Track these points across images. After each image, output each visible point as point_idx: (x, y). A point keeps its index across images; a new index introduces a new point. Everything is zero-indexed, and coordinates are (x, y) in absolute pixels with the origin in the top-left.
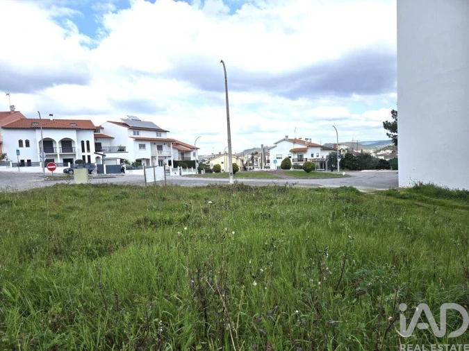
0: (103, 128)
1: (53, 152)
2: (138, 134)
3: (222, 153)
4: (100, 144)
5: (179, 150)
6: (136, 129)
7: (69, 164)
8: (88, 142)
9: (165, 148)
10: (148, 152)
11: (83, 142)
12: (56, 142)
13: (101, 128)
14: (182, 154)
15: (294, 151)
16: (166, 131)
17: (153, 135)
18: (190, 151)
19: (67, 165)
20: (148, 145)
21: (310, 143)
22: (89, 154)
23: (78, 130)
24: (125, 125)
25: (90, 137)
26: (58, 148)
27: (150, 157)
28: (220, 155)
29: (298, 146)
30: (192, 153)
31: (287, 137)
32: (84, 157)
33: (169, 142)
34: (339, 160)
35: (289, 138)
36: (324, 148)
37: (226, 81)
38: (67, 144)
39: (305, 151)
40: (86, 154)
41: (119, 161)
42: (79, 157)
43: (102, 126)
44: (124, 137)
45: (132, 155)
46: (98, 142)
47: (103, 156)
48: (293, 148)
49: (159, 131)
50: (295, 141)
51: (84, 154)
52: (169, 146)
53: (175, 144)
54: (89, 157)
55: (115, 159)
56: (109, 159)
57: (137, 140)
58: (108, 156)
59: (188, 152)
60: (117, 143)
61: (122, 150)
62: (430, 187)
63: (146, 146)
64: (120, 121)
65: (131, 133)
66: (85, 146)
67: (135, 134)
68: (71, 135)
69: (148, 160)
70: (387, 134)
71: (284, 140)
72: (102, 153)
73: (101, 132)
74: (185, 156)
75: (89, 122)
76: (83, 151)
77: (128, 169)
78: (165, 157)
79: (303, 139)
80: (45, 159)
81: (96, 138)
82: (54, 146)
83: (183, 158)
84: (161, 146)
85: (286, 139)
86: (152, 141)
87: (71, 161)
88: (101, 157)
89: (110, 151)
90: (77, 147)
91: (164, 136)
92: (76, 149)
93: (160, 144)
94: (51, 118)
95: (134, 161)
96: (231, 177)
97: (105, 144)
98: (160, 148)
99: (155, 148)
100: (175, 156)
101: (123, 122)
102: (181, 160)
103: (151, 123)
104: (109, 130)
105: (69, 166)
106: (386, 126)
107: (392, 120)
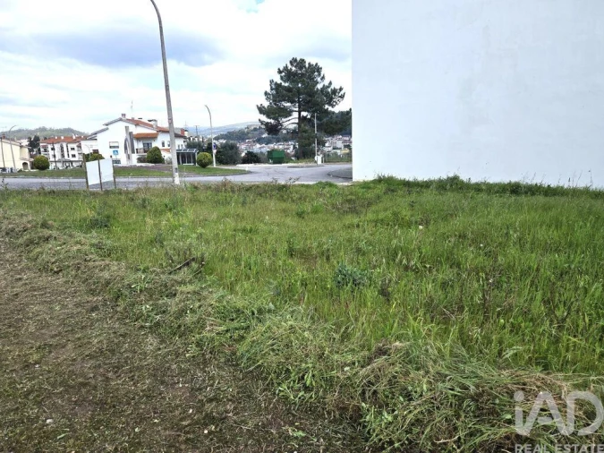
15: (137, 137)
29: (142, 130)
34: (215, 151)
37: (161, 27)
39: (153, 137)
85: (123, 119)
106: (261, 110)
107: (266, 104)
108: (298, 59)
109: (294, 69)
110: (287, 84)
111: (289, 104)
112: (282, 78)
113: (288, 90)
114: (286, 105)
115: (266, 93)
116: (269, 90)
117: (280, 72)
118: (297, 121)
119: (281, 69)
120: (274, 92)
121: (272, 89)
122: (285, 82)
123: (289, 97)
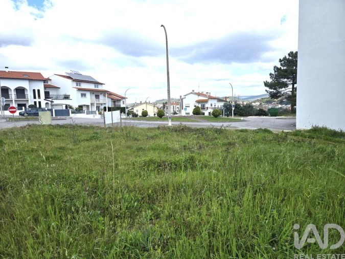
0: (51, 80)
1: (9, 98)
2: (80, 85)
3: (142, 102)
4: (49, 92)
5: (112, 99)
6: (78, 81)
7: (23, 108)
8: (39, 91)
9: (101, 97)
10: (88, 100)
11: (34, 91)
12: (11, 90)
13: (49, 79)
14: (114, 102)
15: (198, 102)
16: (102, 84)
17: (92, 87)
18: (120, 100)
19: (22, 109)
20: (88, 94)
21: (210, 96)
22: (39, 100)
23: (30, 80)
24: (69, 78)
25: (40, 86)
26: (13, 95)
27: (90, 104)
28: (141, 103)
29: (201, 98)
30: (122, 101)
31: (193, 91)
32: (35, 102)
33: (104, 92)
34: (233, 109)
35: (195, 92)
36: (219, 100)
38: (20, 92)
39: (206, 101)
40: (37, 100)
41: (64, 106)
42: (31, 102)
43: (50, 78)
44: (68, 87)
45: (75, 102)
46: (47, 90)
47: (52, 102)
48: (197, 99)
49: (97, 83)
50: (199, 94)
51: (35, 100)
52: (105, 96)
53: (110, 94)
54: (40, 103)
55: (62, 105)
56: (56, 105)
57: (79, 90)
58: (56, 102)
59: (119, 101)
60: (62, 92)
61: (67, 97)
62: (325, 129)
63: (87, 95)
64: (65, 75)
65: (74, 84)
66: (36, 94)
67: (77, 85)
68: (24, 84)
69: (88, 106)
70: (266, 90)
71: (191, 93)
72: (50, 100)
73: (49, 83)
74: (116, 104)
75: (40, 74)
76: (35, 97)
77: (72, 113)
78: (102, 104)
79: (204, 93)
80: (5, 103)
81: (45, 87)
82: (10, 93)
83: (115, 105)
84: (99, 95)
85: (193, 93)
86: (91, 91)
87: (25, 105)
88: (50, 103)
89: (57, 98)
90: (29, 94)
91: (100, 88)
92: (29, 96)
93: (97, 94)
94: (7, 70)
95: (77, 107)
96: (170, 120)
97: (52, 93)
98: (97, 97)
99: (94, 97)
100: (109, 104)
101: (67, 75)
102: (113, 106)
103: (90, 77)
104: (56, 81)
105: (24, 110)
106: (266, 84)
107: (270, 80)
108: (294, 52)
109: (290, 58)
110: (285, 68)
111: (286, 80)
112: (281, 65)
113: (285, 71)
114: (283, 80)
115: (271, 74)
116: (273, 72)
117: (280, 61)
118: (291, 90)
119: (282, 59)
120: (277, 73)
121: (275, 72)
122: (284, 66)
123: (285, 76)
